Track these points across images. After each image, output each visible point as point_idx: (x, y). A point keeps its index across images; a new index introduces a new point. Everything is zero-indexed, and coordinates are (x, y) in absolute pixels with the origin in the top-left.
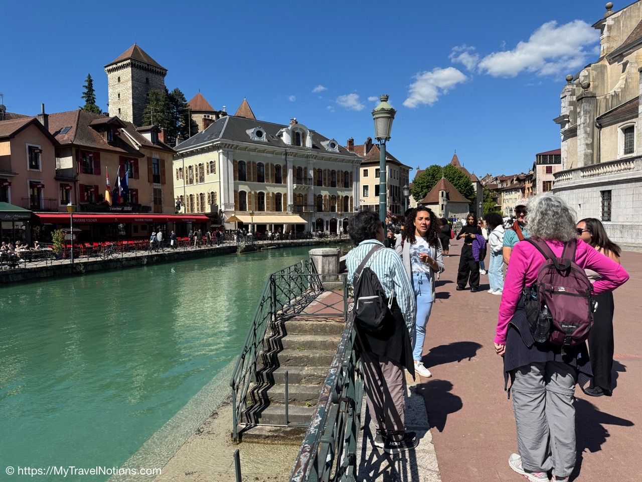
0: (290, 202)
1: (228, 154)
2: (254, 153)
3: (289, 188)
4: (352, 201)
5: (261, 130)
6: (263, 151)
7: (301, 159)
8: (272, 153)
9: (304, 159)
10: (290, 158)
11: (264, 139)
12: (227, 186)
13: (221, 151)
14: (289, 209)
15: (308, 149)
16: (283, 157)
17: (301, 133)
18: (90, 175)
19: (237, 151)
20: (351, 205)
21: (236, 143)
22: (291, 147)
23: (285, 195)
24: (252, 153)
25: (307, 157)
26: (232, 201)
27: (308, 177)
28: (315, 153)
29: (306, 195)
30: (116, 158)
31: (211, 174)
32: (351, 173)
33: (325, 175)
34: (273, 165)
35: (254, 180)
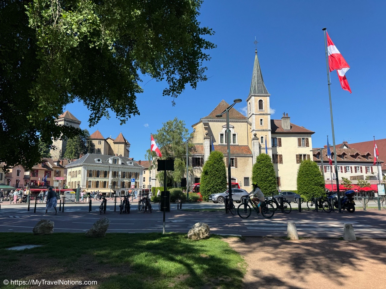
0: (109, 184)
1: (85, 168)
2: (96, 167)
3: (110, 179)
4: (138, 184)
5: (100, 159)
6: (100, 166)
7: (116, 169)
8: (104, 167)
9: (117, 169)
10: (111, 168)
11: (101, 162)
12: (84, 179)
13: (83, 167)
14: (109, 187)
15: (119, 165)
16: (108, 168)
17: (117, 159)
18: (34, 177)
19: (89, 167)
20: (138, 185)
21: (88, 164)
22: (111, 165)
23: (108, 182)
24: (95, 167)
25: (119, 168)
26: (85, 184)
27: (119, 175)
28: (122, 166)
29: (117, 182)
30: (44, 172)
31: (79, 175)
32: (139, 173)
33: (126, 174)
34: (103, 171)
35: (95, 176)
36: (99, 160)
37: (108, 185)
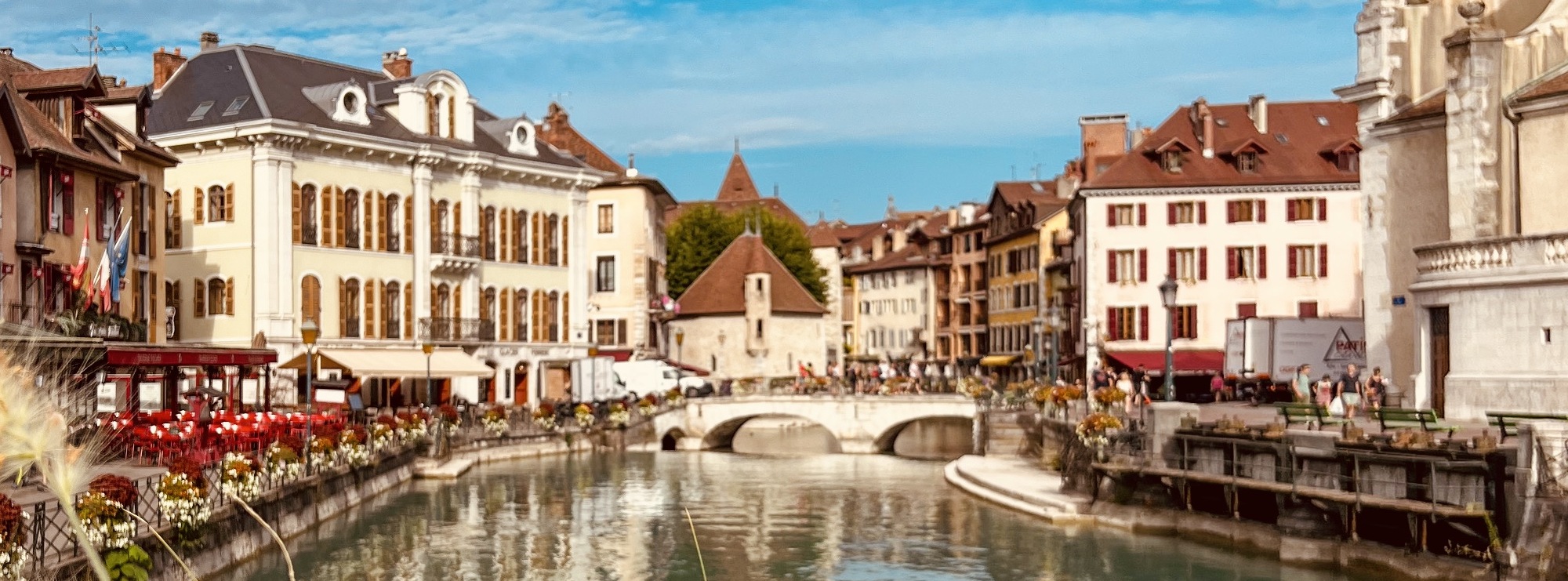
0: (421, 309)
1: (280, 163)
2: (339, 163)
3: (417, 267)
4: (566, 306)
5: (355, 89)
6: (363, 155)
8: (383, 159)
11: (361, 116)
15: (463, 146)
16: (408, 170)
17: (446, 96)
18: (57, 237)
20: (565, 320)
23: (410, 286)
24: (333, 160)
25: (464, 169)
26: (287, 306)
27: (465, 233)
29: (458, 287)
31: (212, 225)
32: (567, 219)
34: (381, 196)
35: (339, 243)
36: (350, 99)
37: (409, 315)
